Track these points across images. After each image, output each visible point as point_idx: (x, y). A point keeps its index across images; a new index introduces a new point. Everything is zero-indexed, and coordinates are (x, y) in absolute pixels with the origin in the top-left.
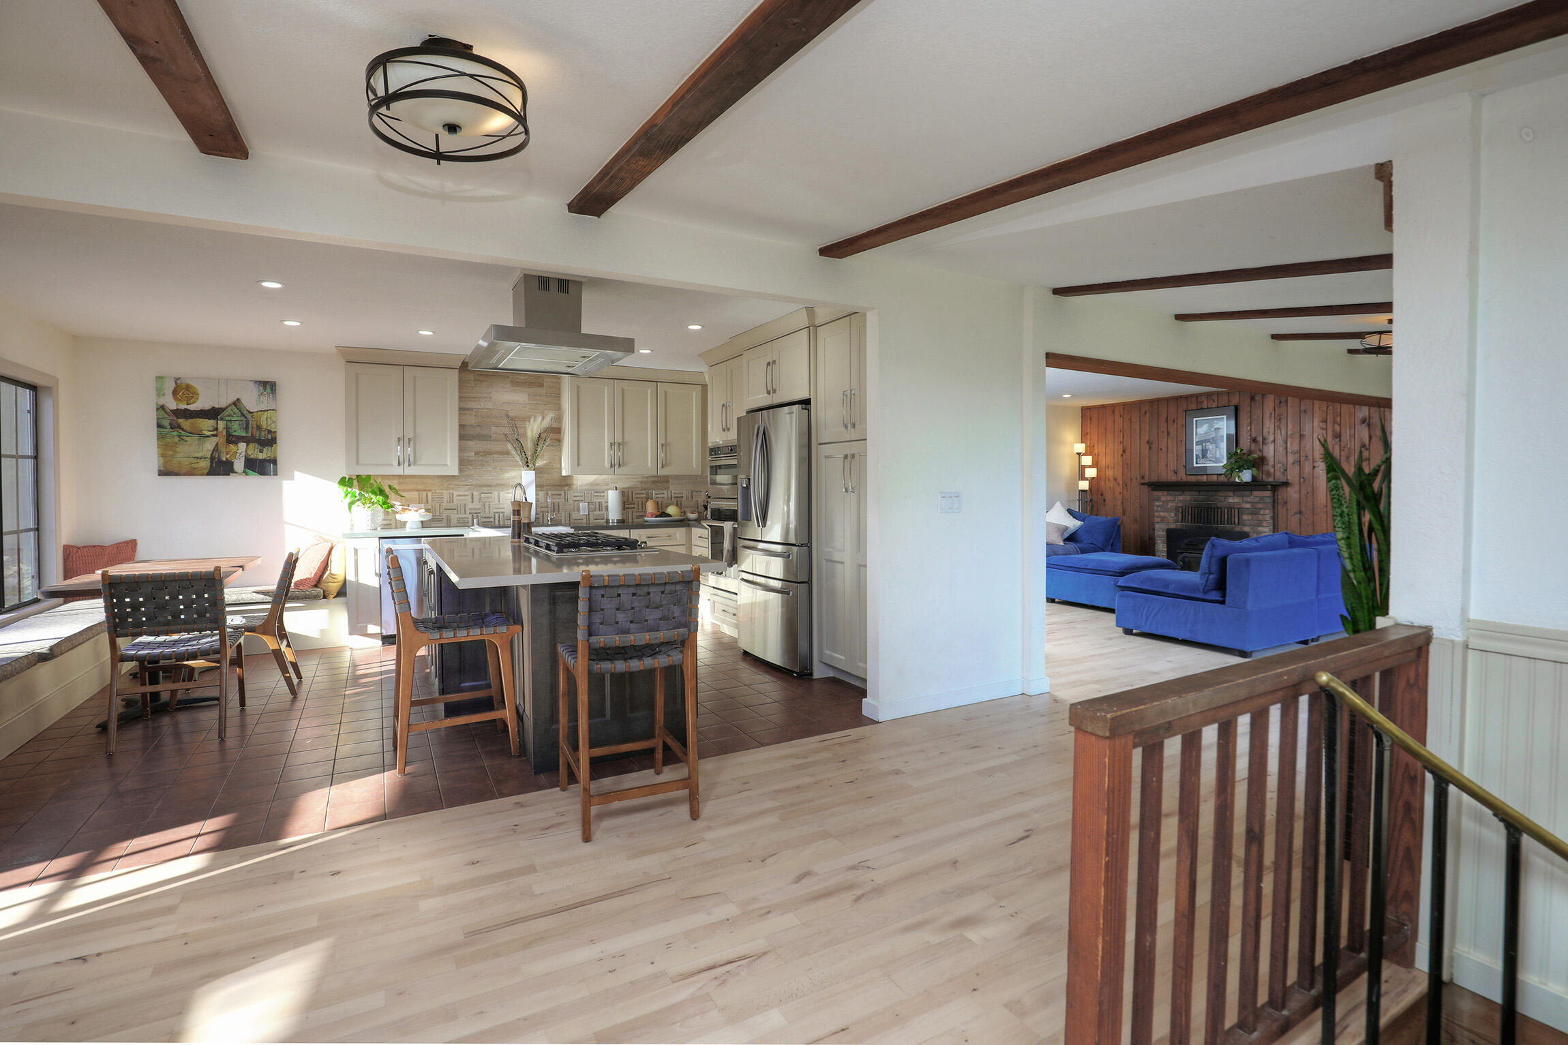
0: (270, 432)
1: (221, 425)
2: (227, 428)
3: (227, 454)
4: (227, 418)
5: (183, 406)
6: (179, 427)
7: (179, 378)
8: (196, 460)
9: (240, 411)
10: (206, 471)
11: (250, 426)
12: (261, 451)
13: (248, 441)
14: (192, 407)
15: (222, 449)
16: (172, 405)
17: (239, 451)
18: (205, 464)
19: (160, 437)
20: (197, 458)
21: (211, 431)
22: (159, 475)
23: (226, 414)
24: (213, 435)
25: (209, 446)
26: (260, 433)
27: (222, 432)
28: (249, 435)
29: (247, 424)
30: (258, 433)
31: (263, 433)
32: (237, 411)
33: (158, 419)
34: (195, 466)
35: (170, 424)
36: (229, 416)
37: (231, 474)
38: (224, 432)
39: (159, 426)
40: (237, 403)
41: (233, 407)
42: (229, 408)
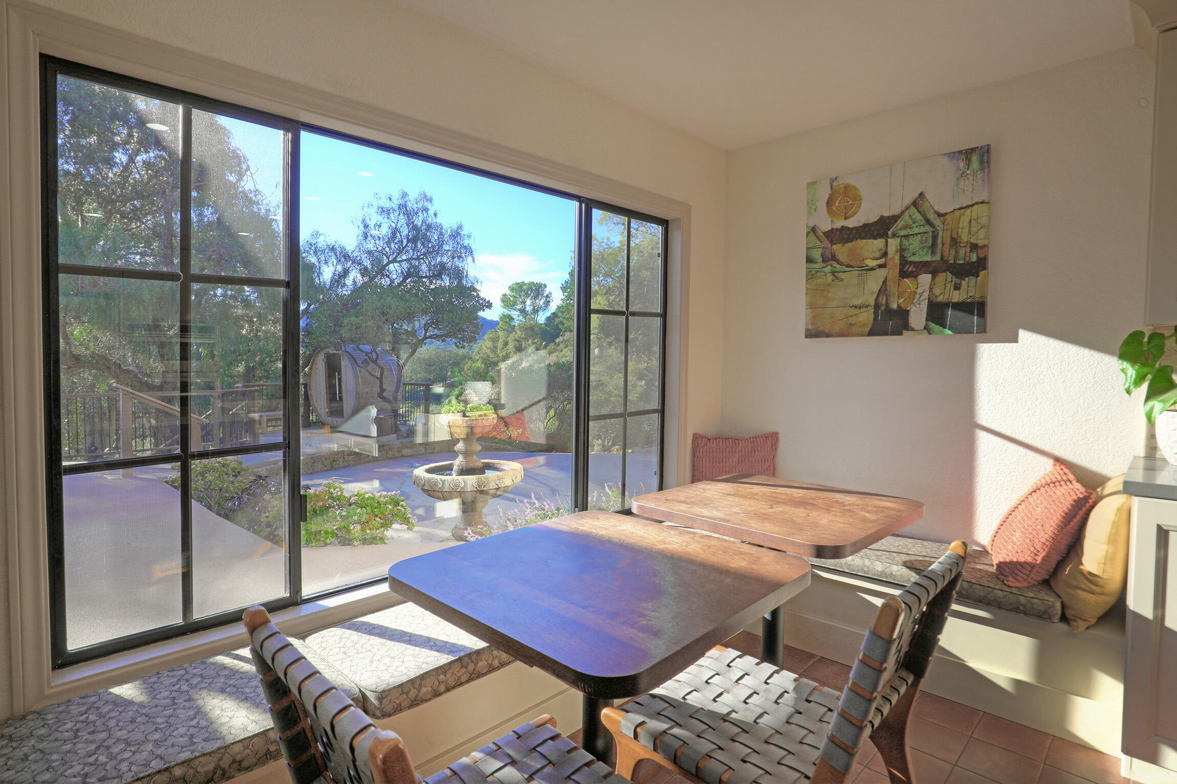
0: (974, 247)
1: (894, 244)
2: (902, 250)
3: (899, 298)
4: (903, 233)
5: (840, 223)
6: (834, 258)
7: (836, 178)
8: (852, 311)
9: (924, 216)
10: (867, 329)
11: (939, 241)
12: (957, 287)
13: (934, 269)
14: (851, 223)
15: (892, 288)
16: (826, 225)
17: (919, 291)
18: (867, 316)
19: (811, 276)
20: (856, 307)
21: (877, 259)
22: (807, 337)
23: (899, 227)
24: (880, 266)
25: (873, 284)
26: (957, 252)
27: (893, 258)
28: (938, 257)
29: (935, 238)
30: (953, 252)
31: (962, 252)
32: (918, 216)
33: (808, 249)
34: (853, 320)
35: (823, 255)
36: (906, 227)
37: (905, 332)
38: (897, 258)
39: (809, 260)
40: (917, 203)
41: (913, 210)
42: (907, 214)
